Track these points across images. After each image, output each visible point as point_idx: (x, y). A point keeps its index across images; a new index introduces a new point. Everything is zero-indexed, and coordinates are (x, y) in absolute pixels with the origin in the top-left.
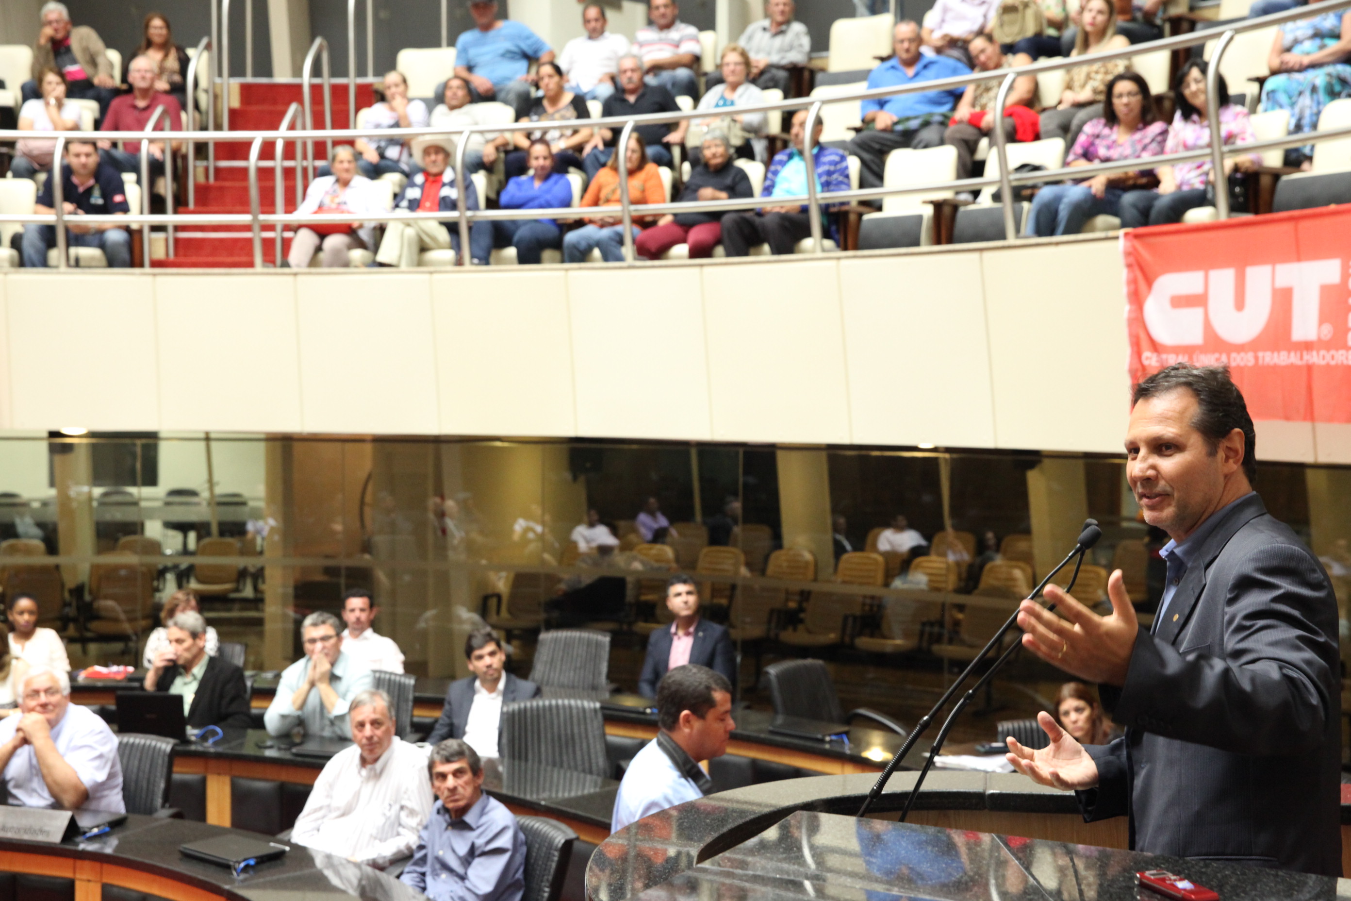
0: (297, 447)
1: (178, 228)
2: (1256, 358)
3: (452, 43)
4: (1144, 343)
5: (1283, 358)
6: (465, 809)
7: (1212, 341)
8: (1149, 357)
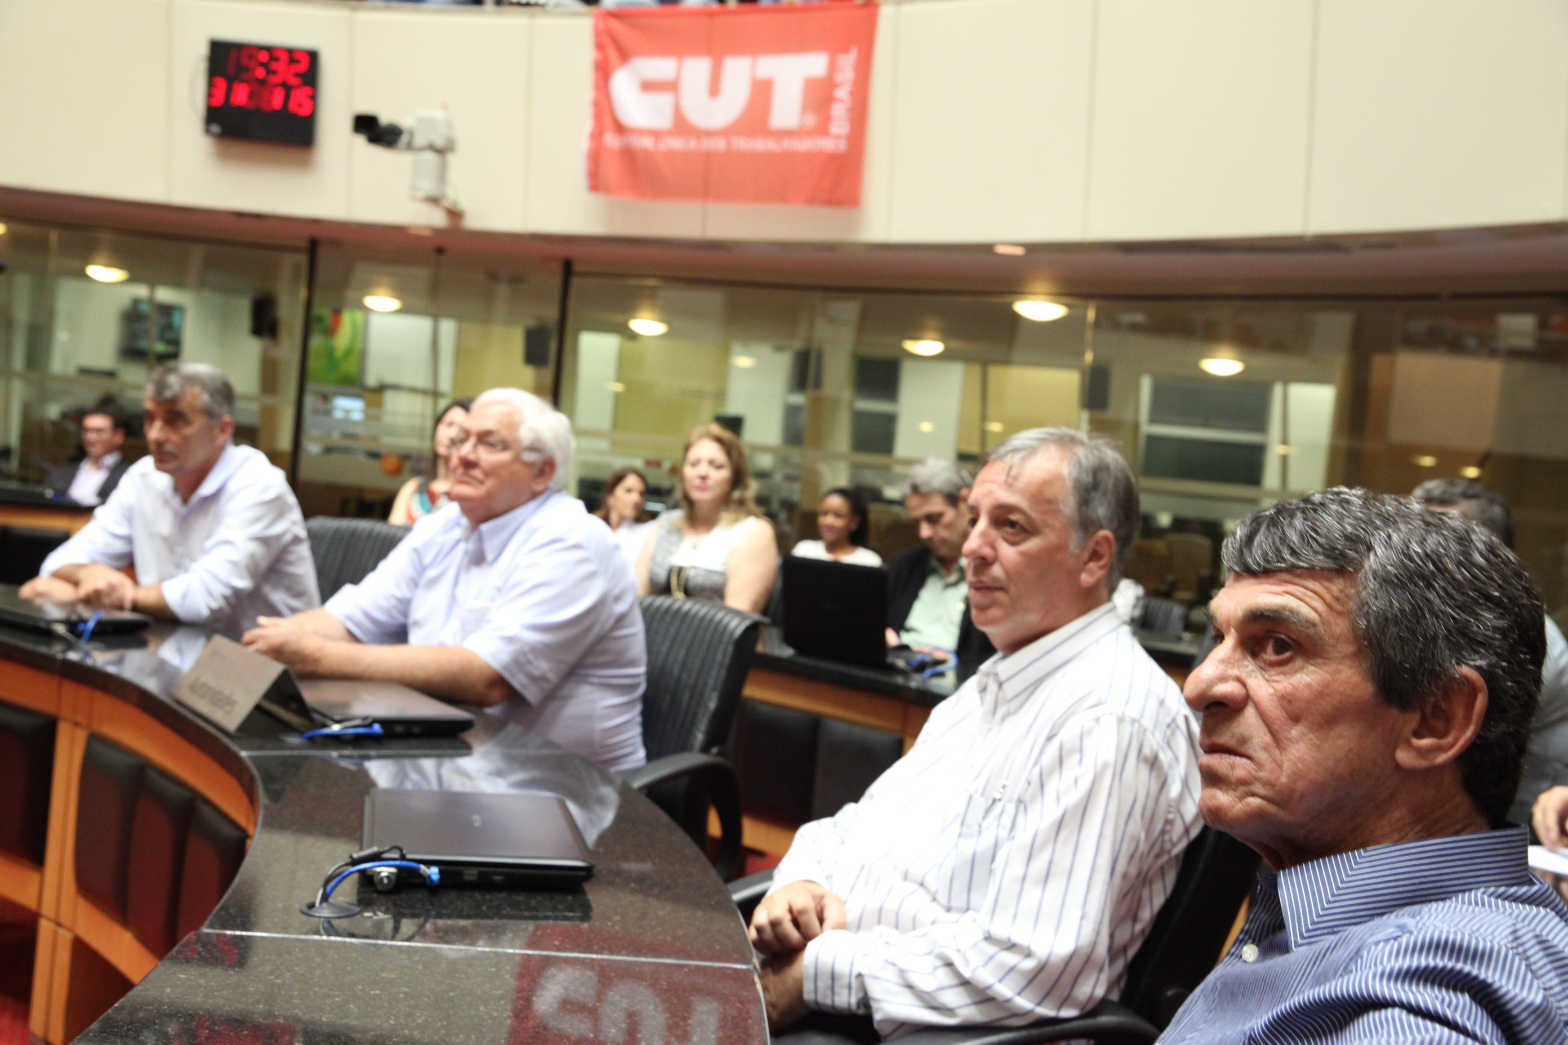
2: (729, 143)
4: (607, 122)
5: (760, 145)
7: (682, 126)
8: (611, 140)
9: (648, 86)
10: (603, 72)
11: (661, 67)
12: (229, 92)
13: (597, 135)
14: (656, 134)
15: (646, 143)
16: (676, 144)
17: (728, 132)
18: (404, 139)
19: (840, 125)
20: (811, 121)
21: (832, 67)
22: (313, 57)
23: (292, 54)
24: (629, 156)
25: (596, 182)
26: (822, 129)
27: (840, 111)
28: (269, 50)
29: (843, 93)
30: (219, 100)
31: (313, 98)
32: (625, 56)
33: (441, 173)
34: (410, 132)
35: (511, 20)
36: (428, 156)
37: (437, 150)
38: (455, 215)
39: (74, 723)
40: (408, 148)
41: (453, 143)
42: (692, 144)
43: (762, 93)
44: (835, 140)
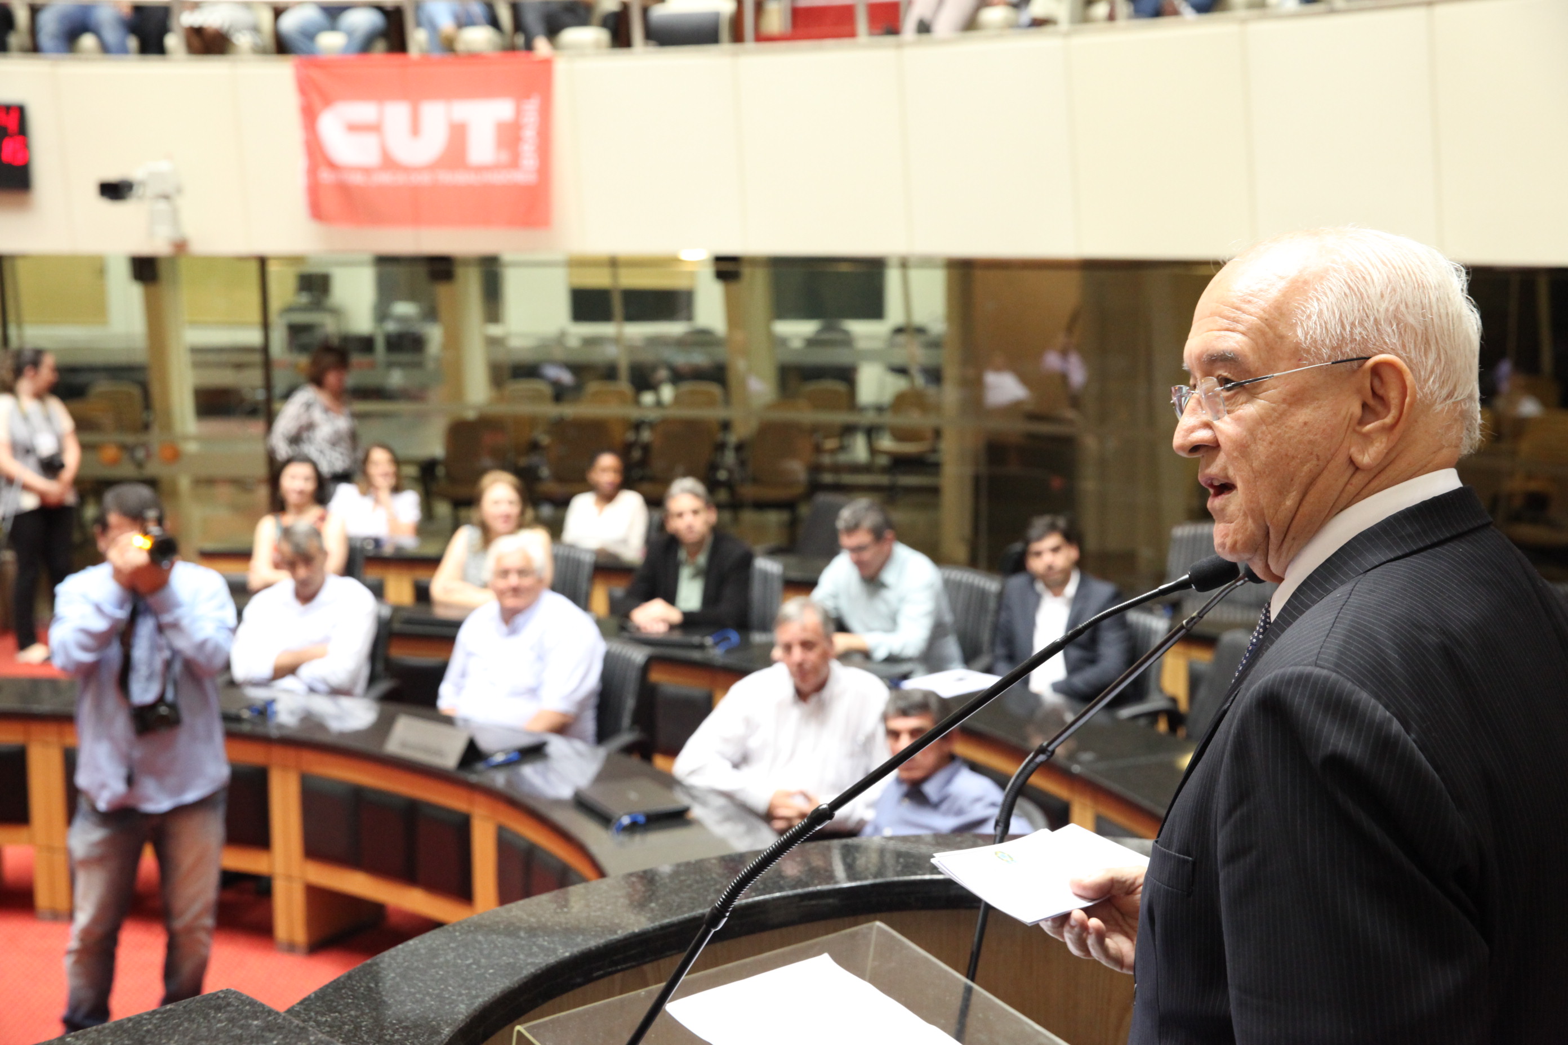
2: (434, 177)
4: (320, 161)
5: (461, 178)
7: (389, 163)
8: (326, 176)
9: (354, 128)
10: (310, 116)
11: (364, 111)
13: (312, 171)
14: (366, 171)
15: (356, 179)
16: (385, 178)
17: (433, 167)
18: (137, 191)
19: (529, 160)
20: (504, 157)
21: (519, 112)
22: (19, 114)
24: (345, 190)
25: (317, 211)
26: (514, 163)
27: (528, 150)
29: (530, 134)
31: (25, 146)
32: (328, 101)
33: (175, 217)
34: (142, 183)
35: (212, 67)
36: (162, 206)
37: (166, 197)
38: (181, 247)
39: (285, 767)
40: (140, 198)
41: (179, 190)
42: (400, 179)
43: (458, 134)
44: (526, 173)
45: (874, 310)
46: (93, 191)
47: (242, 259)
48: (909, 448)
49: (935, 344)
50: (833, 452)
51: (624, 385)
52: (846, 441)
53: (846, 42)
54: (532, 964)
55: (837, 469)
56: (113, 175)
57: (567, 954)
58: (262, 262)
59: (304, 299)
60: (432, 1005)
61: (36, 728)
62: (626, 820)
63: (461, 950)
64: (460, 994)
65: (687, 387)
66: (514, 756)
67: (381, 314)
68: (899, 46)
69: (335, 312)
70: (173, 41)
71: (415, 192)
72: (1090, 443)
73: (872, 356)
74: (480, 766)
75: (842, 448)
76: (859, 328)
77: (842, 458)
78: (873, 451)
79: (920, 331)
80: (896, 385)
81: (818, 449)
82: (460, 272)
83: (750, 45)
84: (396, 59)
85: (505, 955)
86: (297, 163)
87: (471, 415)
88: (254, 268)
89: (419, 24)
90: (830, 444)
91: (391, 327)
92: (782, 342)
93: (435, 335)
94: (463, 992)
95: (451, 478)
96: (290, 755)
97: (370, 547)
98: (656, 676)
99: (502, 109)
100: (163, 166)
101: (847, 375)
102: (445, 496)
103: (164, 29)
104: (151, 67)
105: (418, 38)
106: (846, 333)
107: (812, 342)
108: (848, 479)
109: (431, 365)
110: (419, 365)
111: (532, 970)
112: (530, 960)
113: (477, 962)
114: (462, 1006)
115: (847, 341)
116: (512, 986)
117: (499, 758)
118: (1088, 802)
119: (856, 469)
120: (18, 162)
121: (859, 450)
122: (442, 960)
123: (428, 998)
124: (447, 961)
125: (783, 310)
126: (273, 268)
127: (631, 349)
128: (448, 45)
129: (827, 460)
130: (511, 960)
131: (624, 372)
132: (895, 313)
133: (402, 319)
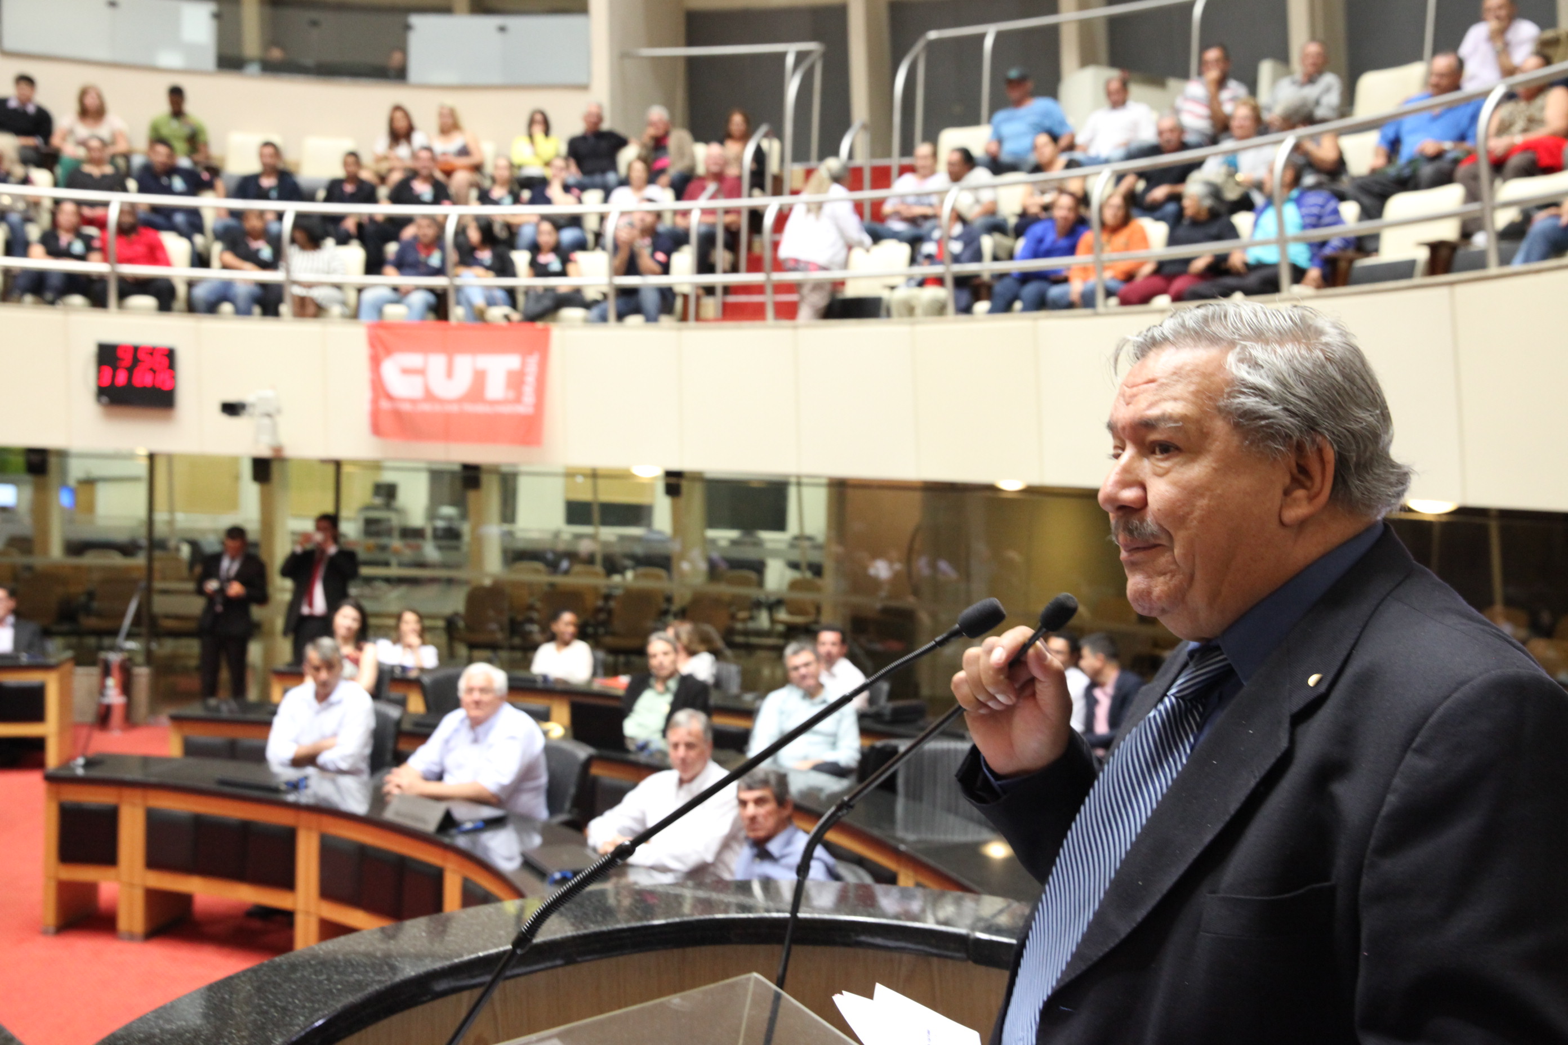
0: (850, 493)
1: (727, 290)
3: (989, 120)
5: (480, 409)
6: (768, 838)
7: (429, 396)
8: (385, 404)
9: (406, 371)
10: (376, 362)
11: (414, 360)
12: (114, 377)
13: (375, 402)
14: (413, 401)
15: (406, 407)
16: (426, 407)
17: (461, 400)
18: (249, 410)
20: (511, 395)
21: (524, 364)
22: (170, 355)
23: (152, 351)
24: (398, 415)
25: (377, 429)
26: (518, 400)
28: (136, 349)
30: (107, 382)
31: (173, 377)
32: (389, 351)
33: (274, 430)
34: (253, 405)
35: (309, 327)
36: (266, 421)
37: (269, 415)
38: (278, 450)
39: (309, 829)
40: (251, 415)
41: (279, 411)
42: (437, 408)
43: (480, 378)
44: (526, 407)
45: (779, 523)
46: (217, 408)
47: (325, 462)
48: (799, 620)
49: (818, 547)
50: (744, 621)
51: (599, 568)
52: (755, 613)
53: (758, 323)
54: (380, 982)
55: (746, 633)
56: (232, 398)
57: (413, 974)
58: (338, 464)
59: (378, 501)
60: (275, 1017)
61: (127, 793)
62: (557, 876)
63: (319, 968)
64: (304, 1007)
65: (642, 570)
66: (480, 824)
67: (432, 514)
68: (795, 327)
69: (397, 511)
70: (284, 309)
71: (448, 417)
72: (924, 618)
73: (775, 554)
74: (453, 831)
75: (752, 618)
76: (768, 536)
77: (751, 625)
78: (773, 621)
79: (810, 538)
80: (791, 575)
81: (733, 617)
82: (485, 478)
83: (692, 323)
84: (442, 324)
85: (357, 973)
86: (365, 395)
87: (487, 582)
88: (331, 469)
89: (458, 303)
90: (742, 615)
91: (440, 524)
92: (713, 542)
93: (466, 528)
94: (307, 1005)
95: (469, 628)
96: (313, 819)
97: (398, 672)
98: (596, 771)
99: (512, 361)
100: (269, 393)
101: (759, 568)
102: (462, 640)
103: (279, 299)
104: (269, 325)
105: (457, 312)
106: (759, 539)
107: (734, 543)
108: (754, 640)
109: (465, 548)
110: (457, 548)
111: (377, 987)
112: (377, 978)
113: (329, 979)
114: (302, 1018)
115: (758, 544)
116: (355, 1001)
117: (468, 826)
118: (911, 873)
119: (760, 633)
120: (166, 387)
121: (763, 620)
122: (299, 975)
123: (273, 1010)
124: (303, 976)
125: (713, 522)
126: (346, 469)
127: (606, 544)
128: (480, 316)
129: (739, 626)
130: (361, 977)
131: (599, 559)
132: (793, 527)
133: (449, 519)
